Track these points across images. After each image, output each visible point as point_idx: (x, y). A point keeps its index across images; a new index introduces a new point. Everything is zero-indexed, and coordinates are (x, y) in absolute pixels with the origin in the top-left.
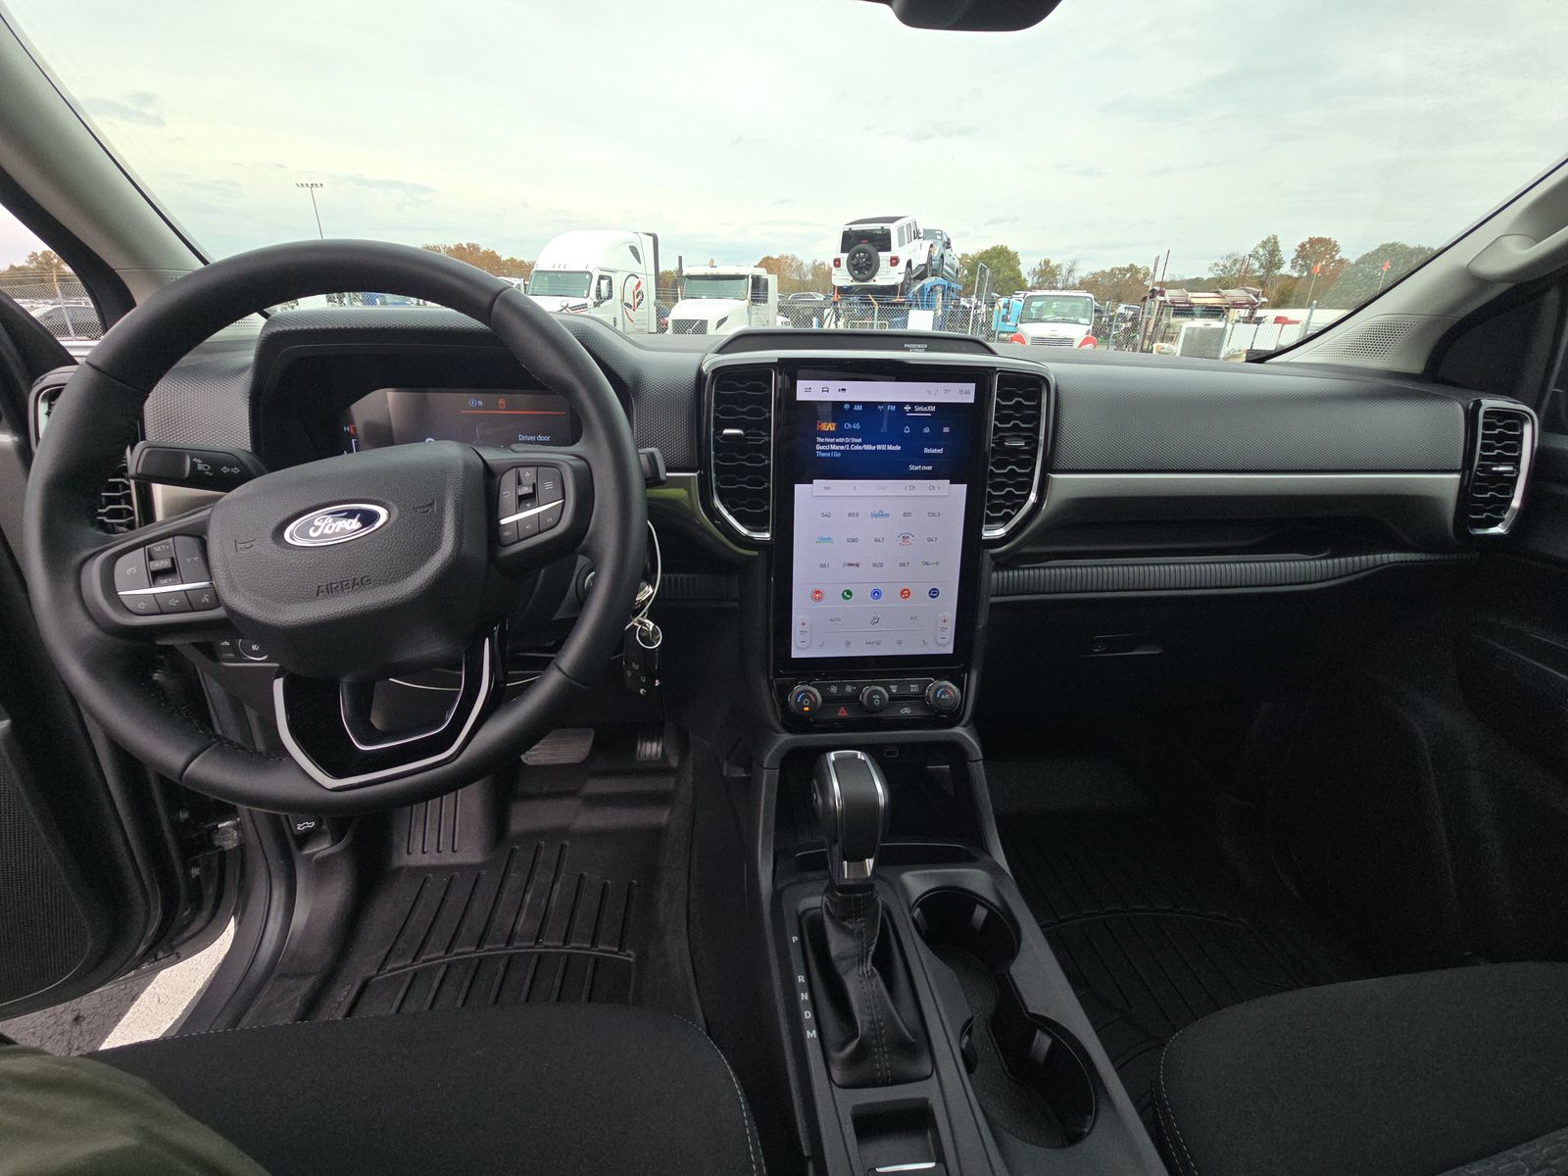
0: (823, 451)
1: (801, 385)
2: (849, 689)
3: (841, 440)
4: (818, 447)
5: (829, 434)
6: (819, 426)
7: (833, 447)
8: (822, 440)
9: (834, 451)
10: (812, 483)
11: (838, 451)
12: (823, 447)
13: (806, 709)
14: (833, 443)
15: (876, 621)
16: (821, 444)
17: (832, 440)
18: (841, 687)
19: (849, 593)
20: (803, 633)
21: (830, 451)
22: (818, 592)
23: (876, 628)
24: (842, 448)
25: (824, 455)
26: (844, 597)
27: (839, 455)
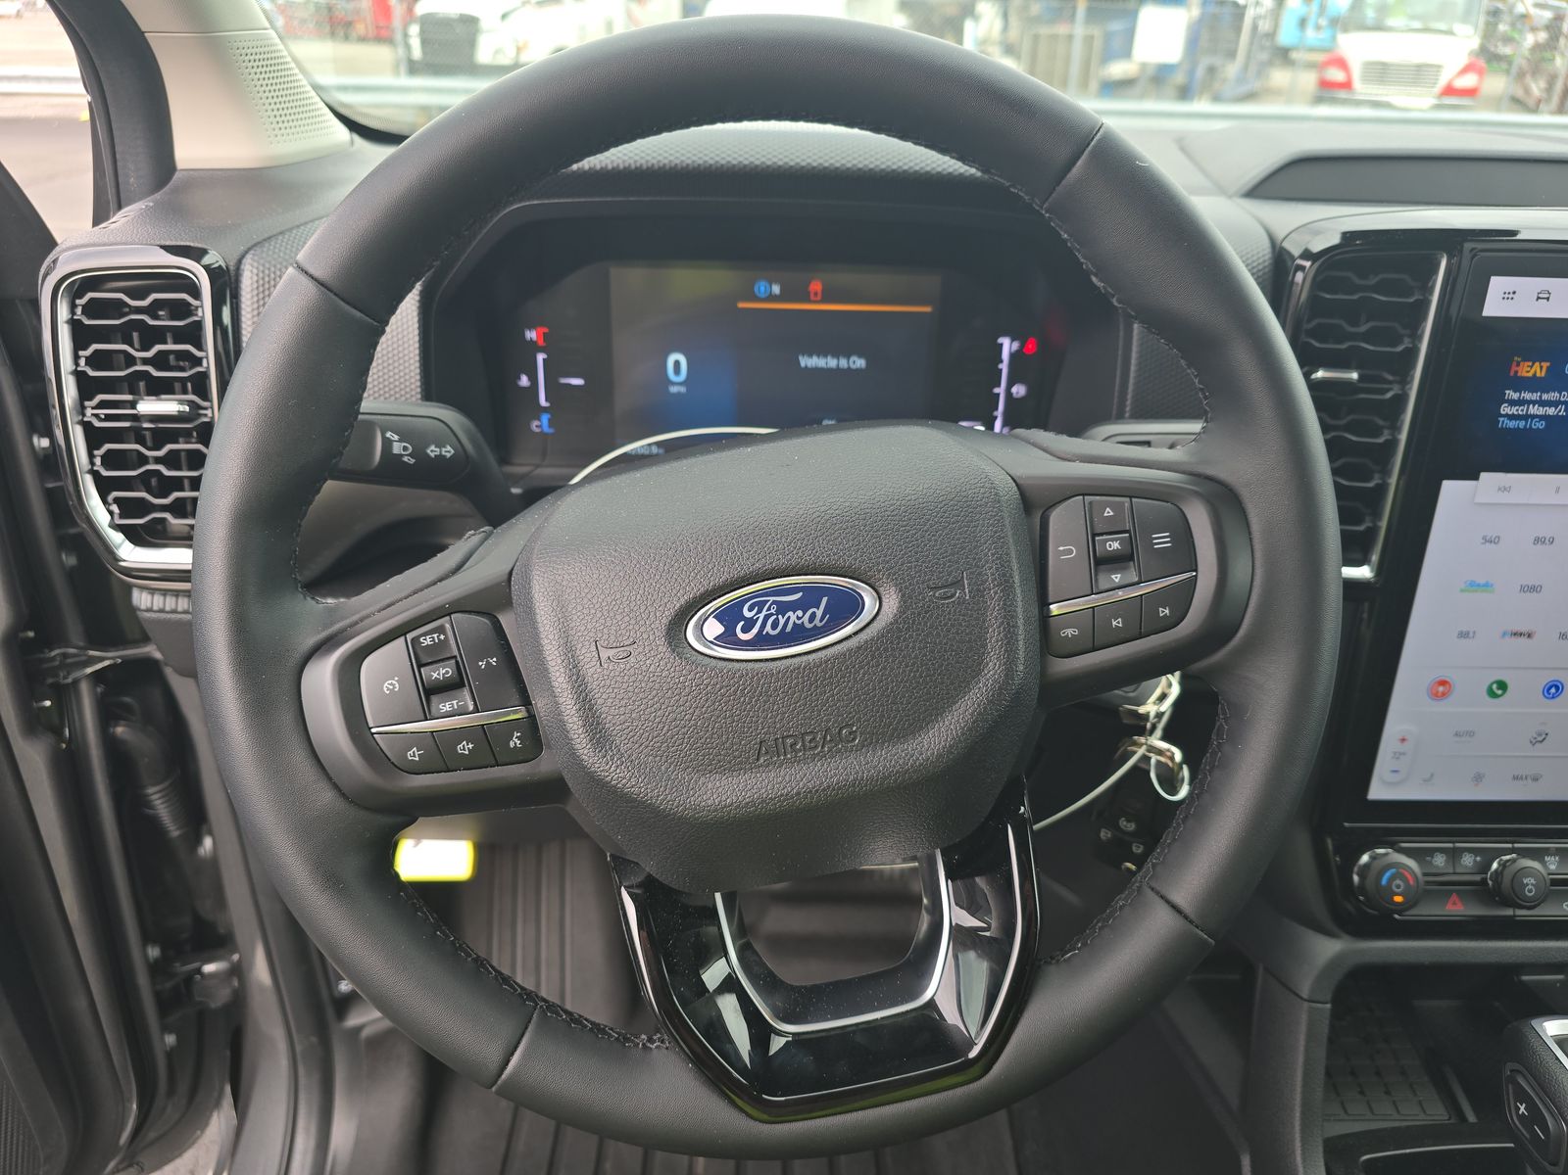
0: (1512, 417)
1: (1498, 284)
2: (1468, 860)
3: (1553, 396)
4: (1505, 409)
5: (1533, 384)
6: (1514, 368)
7: (1534, 410)
8: (1515, 396)
9: (1533, 417)
10: (1476, 478)
11: (1541, 417)
12: (1514, 410)
13: (1398, 899)
14: (1534, 403)
15: (1541, 738)
16: (1513, 403)
17: (1535, 396)
18: (1454, 855)
19: (1502, 686)
20: (1398, 755)
21: (1526, 417)
22: (1443, 683)
23: (1539, 750)
24: (1551, 411)
25: (1512, 424)
26: (1492, 694)
27: (1541, 425)
